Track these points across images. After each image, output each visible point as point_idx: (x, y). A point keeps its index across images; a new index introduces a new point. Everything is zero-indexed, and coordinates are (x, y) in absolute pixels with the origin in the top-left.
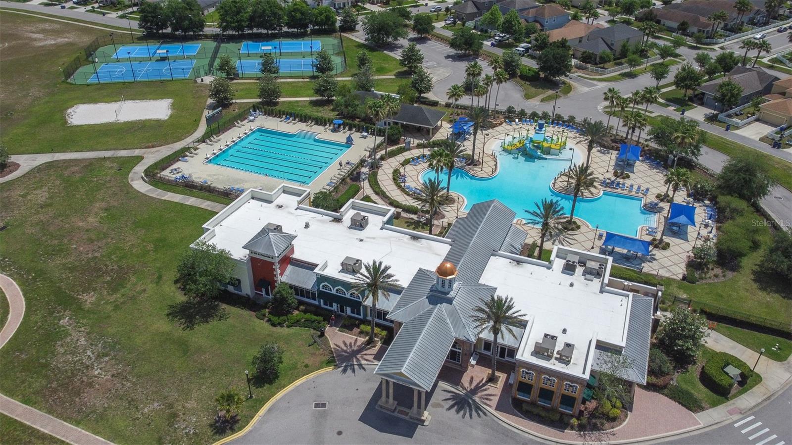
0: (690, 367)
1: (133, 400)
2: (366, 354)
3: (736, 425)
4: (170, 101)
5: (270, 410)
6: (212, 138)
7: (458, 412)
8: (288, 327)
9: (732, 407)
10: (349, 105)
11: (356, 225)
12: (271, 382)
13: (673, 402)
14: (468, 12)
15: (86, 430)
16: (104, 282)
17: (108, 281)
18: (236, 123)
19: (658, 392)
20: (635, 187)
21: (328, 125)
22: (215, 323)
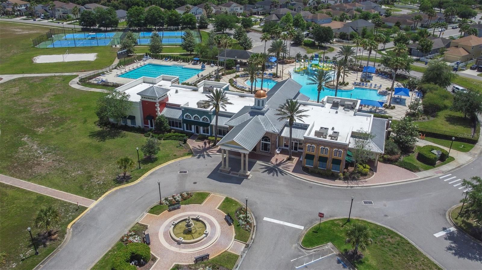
0: (410, 154)
1: (65, 170)
2: (212, 150)
3: (441, 178)
4: (96, 54)
5: (151, 174)
6: (121, 67)
7: (269, 173)
8: (164, 140)
9: (437, 170)
10: (203, 51)
11: (206, 91)
12: (152, 162)
13: (401, 168)
14: (273, 19)
15: (34, 183)
16: (51, 123)
17: (53, 123)
18: (135, 61)
19: (392, 164)
20: (373, 86)
21: (190, 61)
22: (119, 138)
